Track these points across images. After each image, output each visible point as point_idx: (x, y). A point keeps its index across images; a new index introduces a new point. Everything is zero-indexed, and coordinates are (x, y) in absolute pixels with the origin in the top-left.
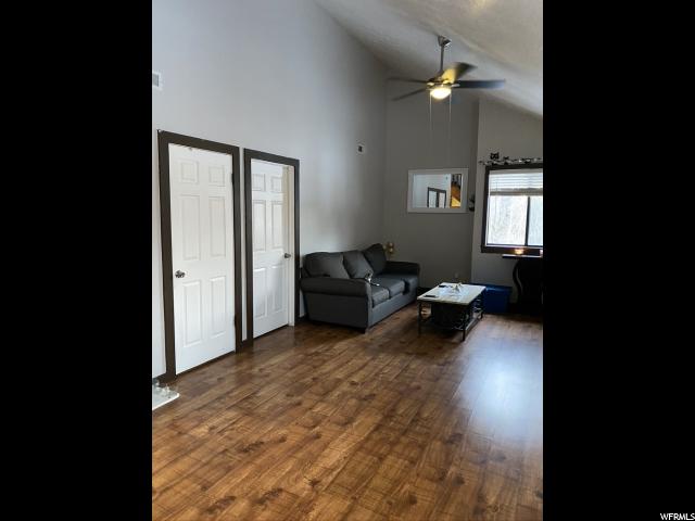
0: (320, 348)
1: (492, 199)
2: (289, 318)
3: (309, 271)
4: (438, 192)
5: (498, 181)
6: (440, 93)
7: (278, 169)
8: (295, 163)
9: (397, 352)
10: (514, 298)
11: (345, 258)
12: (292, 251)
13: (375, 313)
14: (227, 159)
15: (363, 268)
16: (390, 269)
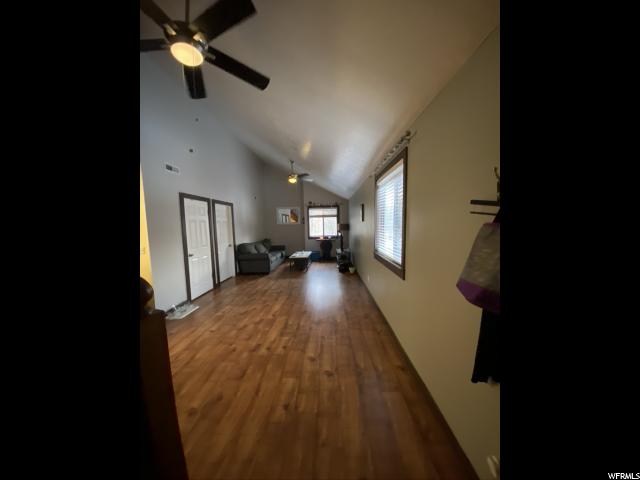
0: (252, 282)
1: (310, 219)
2: (233, 274)
3: (240, 252)
4: (286, 216)
5: (312, 212)
6: (293, 181)
7: (224, 207)
8: (231, 205)
9: (285, 278)
10: (321, 255)
11: (256, 245)
12: (232, 243)
13: (273, 266)
14: (205, 204)
15: (263, 250)
16: (274, 249)
